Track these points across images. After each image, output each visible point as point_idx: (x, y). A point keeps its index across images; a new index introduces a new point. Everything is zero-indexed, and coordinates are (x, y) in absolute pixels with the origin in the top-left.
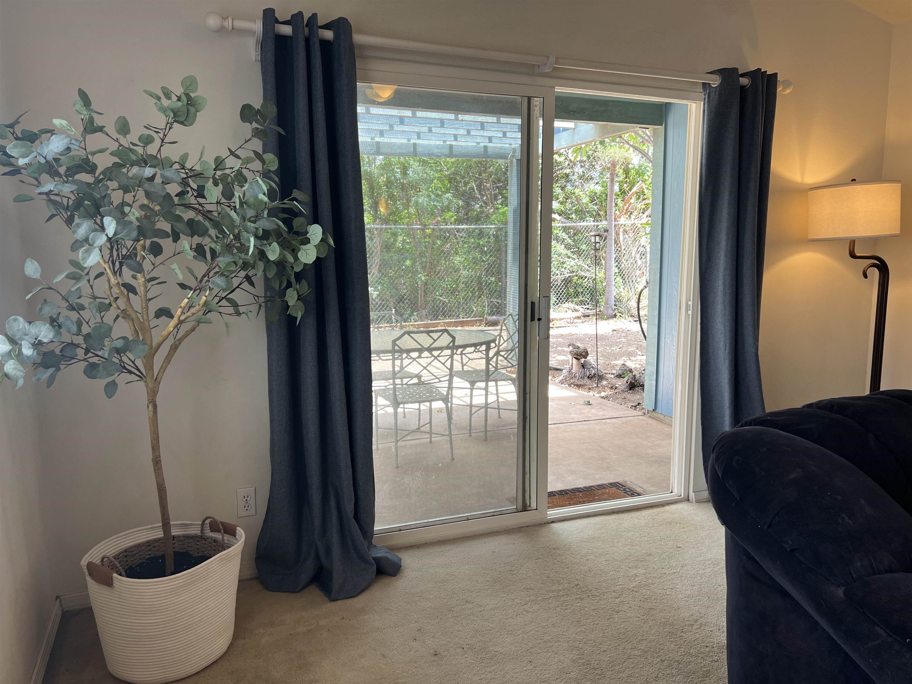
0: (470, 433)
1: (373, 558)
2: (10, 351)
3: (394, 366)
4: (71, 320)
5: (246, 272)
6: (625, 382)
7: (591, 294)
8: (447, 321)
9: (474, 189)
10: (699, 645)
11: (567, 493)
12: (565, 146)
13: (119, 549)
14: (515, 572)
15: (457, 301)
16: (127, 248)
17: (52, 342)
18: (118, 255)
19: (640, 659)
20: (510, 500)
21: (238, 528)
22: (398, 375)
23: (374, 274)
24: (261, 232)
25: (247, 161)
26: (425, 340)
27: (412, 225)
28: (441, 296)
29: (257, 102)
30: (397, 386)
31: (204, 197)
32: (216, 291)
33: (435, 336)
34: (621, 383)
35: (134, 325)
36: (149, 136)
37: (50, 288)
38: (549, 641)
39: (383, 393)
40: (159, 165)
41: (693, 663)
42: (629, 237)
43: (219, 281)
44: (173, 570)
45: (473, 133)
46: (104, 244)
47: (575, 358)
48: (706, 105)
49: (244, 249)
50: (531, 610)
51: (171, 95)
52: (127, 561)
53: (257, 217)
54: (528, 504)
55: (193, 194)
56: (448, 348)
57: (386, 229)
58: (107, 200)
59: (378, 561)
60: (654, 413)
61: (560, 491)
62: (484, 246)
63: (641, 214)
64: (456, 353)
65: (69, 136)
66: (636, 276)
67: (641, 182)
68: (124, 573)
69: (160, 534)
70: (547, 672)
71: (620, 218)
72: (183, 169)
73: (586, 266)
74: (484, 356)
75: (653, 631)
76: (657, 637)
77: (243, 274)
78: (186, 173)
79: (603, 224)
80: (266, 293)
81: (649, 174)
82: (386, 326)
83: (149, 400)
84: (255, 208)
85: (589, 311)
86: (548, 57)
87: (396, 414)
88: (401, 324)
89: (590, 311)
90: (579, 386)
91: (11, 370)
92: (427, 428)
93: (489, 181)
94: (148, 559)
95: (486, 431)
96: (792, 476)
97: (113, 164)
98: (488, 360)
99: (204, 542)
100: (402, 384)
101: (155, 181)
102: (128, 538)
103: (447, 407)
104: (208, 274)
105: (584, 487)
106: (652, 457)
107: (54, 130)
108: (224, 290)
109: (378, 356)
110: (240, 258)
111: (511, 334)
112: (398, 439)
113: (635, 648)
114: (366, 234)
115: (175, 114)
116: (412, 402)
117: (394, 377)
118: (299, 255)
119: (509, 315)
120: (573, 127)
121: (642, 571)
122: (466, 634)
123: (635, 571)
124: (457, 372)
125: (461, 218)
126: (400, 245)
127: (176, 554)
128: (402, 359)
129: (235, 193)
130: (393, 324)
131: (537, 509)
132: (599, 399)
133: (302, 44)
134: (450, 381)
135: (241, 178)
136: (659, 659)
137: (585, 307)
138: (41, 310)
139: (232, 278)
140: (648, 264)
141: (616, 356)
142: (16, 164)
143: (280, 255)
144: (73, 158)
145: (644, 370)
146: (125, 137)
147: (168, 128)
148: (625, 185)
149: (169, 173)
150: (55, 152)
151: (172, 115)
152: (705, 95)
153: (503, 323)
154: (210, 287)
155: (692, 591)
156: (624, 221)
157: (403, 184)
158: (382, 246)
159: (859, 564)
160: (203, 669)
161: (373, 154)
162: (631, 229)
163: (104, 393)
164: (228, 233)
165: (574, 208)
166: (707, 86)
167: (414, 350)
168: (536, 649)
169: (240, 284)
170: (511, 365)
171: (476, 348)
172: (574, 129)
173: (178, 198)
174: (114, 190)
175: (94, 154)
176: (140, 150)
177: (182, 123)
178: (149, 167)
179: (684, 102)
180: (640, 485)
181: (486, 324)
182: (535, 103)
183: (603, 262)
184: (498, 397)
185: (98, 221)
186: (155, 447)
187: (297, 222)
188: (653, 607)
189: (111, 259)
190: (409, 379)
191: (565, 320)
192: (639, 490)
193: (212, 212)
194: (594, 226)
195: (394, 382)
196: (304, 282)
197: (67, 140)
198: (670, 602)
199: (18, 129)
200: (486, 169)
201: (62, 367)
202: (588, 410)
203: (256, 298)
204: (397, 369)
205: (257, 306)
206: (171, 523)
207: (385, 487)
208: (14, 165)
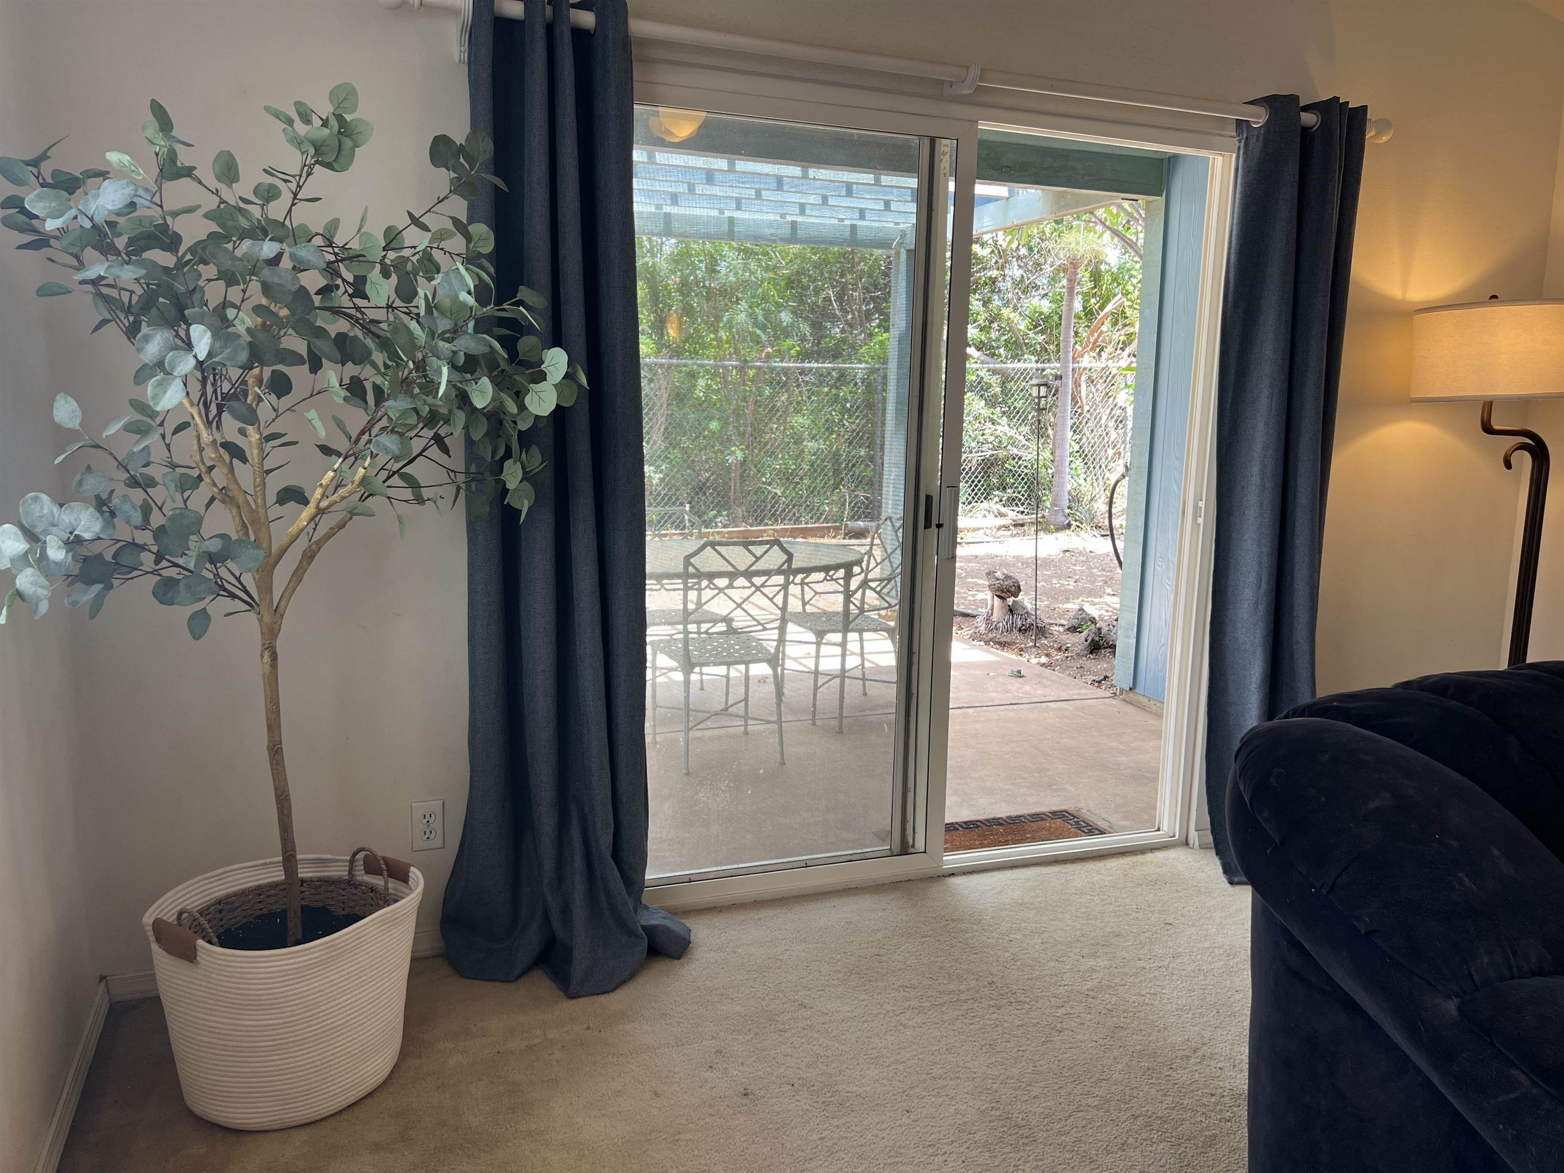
0: (814, 719)
1: (642, 927)
2: (26, 553)
3: (685, 601)
4: (132, 503)
5: (435, 430)
6: (1083, 639)
7: (1029, 487)
8: (778, 527)
9: (831, 301)
10: (1199, 1092)
11: (978, 826)
12: (993, 228)
13: (208, 898)
14: (884, 958)
15: (797, 493)
16: (230, 381)
17: (99, 538)
18: (215, 391)
19: (1096, 1113)
20: (880, 836)
21: (412, 868)
22: (692, 617)
23: (655, 443)
24: (461, 360)
25: (442, 235)
26: (740, 557)
27: (724, 359)
28: (770, 484)
29: (459, 133)
30: (691, 636)
31: (365, 297)
32: (382, 459)
33: (758, 550)
34: (1077, 641)
35: (241, 515)
36: (272, 186)
37: (97, 446)
38: (941, 1077)
39: (666, 647)
40: (287, 237)
41: (1188, 1122)
42: (1097, 390)
43: (389, 442)
44: (300, 937)
45: (831, 202)
46: (191, 372)
47: (998, 596)
48: (1241, 159)
49: (430, 387)
50: (910, 1023)
51: (311, 116)
52: (221, 920)
53: (455, 332)
54: (911, 843)
55: (346, 291)
56: (779, 572)
57: (678, 366)
58: (196, 297)
59: (650, 931)
60: (1131, 695)
61: (965, 823)
62: (846, 400)
63: (1119, 352)
64: (793, 582)
65: (133, 183)
66: (1107, 458)
67: (1120, 296)
68: (215, 940)
69: (278, 875)
70: (936, 1129)
71: (1082, 357)
72: (330, 246)
73: (1021, 438)
74: (842, 589)
75: (1120, 1066)
76: (1127, 1076)
77: (428, 433)
78: (336, 254)
79: (1052, 368)
80: (468, 466)
81: (1134, 281)
82: (675, 534)
83: (264, 644)
84: (453, 316)
85: (1023, 517)
86: (968, 68)
87: (687, 682)
88: (700, 532)
89: (1026, 517)
90: (1003, 645)
91: (28, 586)
92: (740, 709)
93: (858, 287)
94: (258, 917)
95: (841, 717)
96: (1373, 805)
97: (208, 236)
98: (848, 596)
99: (354, 891)
100: (699, 633)
101: (281, 265)
102: (224, 881)
103: (775, 674)
104: (370, 431)
105: (1007, 817)
106: (1125, 769)
107: (108, 173)
108: (397, 459)
109: (659, 583)
110: (425, 402)
111: (889, 551)
112: (691, 725)
113: (1088, 1094)
114: (643, 373)
115: (317, 150)
116: (715, 664)
117: (685, 622)
118: (527, 400)
119: (886, 520)
120: (1006, 194)
121: (1103, 963)
122: (799, 1061)
123: (1092, 963)
124: (795, 614)
125: (807, 350)
126: (701, 394)
127: (305, 909)
128: (700, 590)
129: (419, 289)
130: (687, 531)
131: (925, 852)
132: (1038, 667)
133: (540, 33)
134: (782, 629)
135: (429, 266)
136: (1129, 1114)
137: (1018, 509)
138: (80, 482)
139: (411, 439)
140: (1128, 439)
141: (1067, 596)
142: (42, 230)
143: (493, 400)
144: (140, 221)
145: (1117, 620)
146: (230, 187)
147: (304, 175)
148: (1093, 301)
149: (305, 252)
150: (108, 210)
151: (312, 151)
152: (1240, 141)
153: (876, 532)
154: (372, 452)
155: (1189, 1000)
156: (1090, 362)
157: (709, 288)
158: (669, 395)
159: (1486, 959)
160: (349, 1107)
161: (659, 235)
162: (1102, 377)
163: (187, 630)
164: (405, 359)
165: (1003, 338)
166: (1244, 125)
167: (720, 575)
168: (917, 1090)
169: (424, 450)
170: (887, 605)
171: (827, 574)
172: (1007, 199)
173: (320, 296)
174: (210, 280)
175: (175, 214)
176: (255, 211)
177: (329, 166)
178: (270, 240)
179: (1203, 153)
180: (1105, 816)
181: (846, 534)
182: (943, 149)
183: (1050, 432)
184: (863, 659)
185: (182, 333)
186: (273, 726)
187: (526, 344)
188: (1122, 1025)
189: (203, 399)
190: (711, 624)
191: (981, 531)
192: (1102, 824)
193: (379, 322)
194: (1037, 370)
195: (685, 629)
196: (535, 451)
197: (129, 190)
198: (1151, 1017)
199: (47, 169)
200: (853, 267)
201: (116, 583)
202: (1017, 685)
203: (452, 475)
204: (691, 606)
205: (453, 488)
206: (299, 857)
207: (666, 806)
208: (38, 232)
